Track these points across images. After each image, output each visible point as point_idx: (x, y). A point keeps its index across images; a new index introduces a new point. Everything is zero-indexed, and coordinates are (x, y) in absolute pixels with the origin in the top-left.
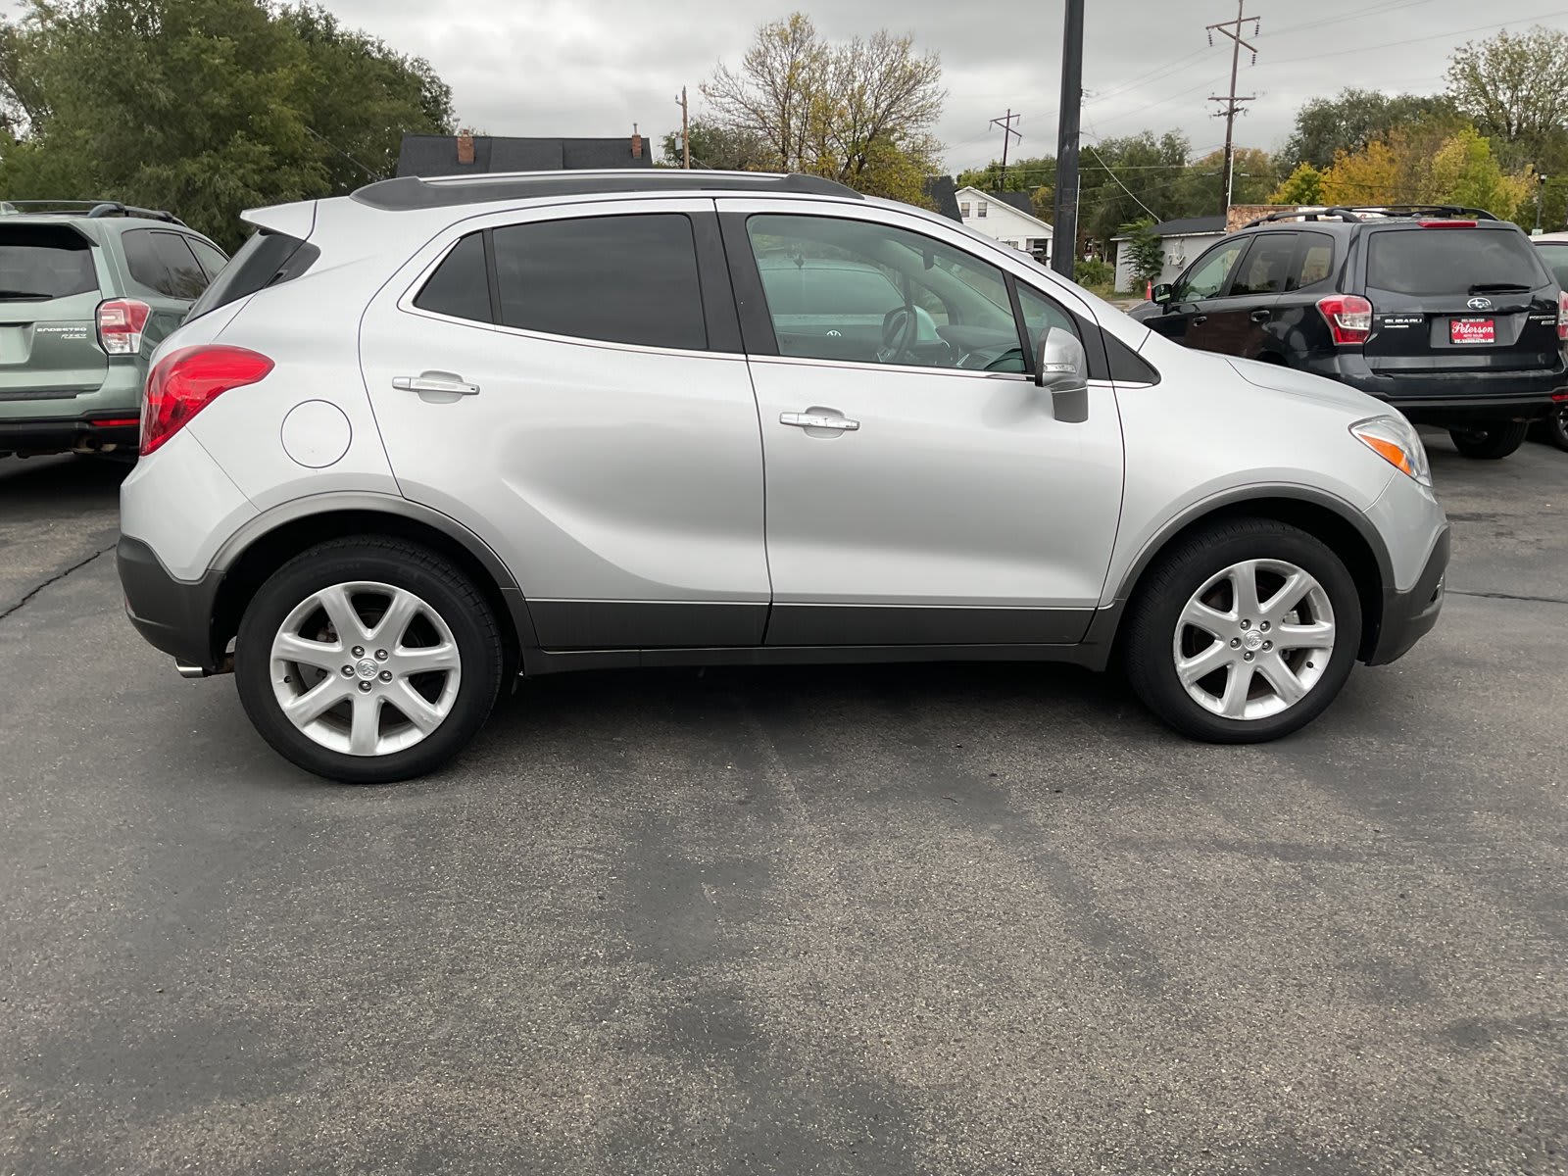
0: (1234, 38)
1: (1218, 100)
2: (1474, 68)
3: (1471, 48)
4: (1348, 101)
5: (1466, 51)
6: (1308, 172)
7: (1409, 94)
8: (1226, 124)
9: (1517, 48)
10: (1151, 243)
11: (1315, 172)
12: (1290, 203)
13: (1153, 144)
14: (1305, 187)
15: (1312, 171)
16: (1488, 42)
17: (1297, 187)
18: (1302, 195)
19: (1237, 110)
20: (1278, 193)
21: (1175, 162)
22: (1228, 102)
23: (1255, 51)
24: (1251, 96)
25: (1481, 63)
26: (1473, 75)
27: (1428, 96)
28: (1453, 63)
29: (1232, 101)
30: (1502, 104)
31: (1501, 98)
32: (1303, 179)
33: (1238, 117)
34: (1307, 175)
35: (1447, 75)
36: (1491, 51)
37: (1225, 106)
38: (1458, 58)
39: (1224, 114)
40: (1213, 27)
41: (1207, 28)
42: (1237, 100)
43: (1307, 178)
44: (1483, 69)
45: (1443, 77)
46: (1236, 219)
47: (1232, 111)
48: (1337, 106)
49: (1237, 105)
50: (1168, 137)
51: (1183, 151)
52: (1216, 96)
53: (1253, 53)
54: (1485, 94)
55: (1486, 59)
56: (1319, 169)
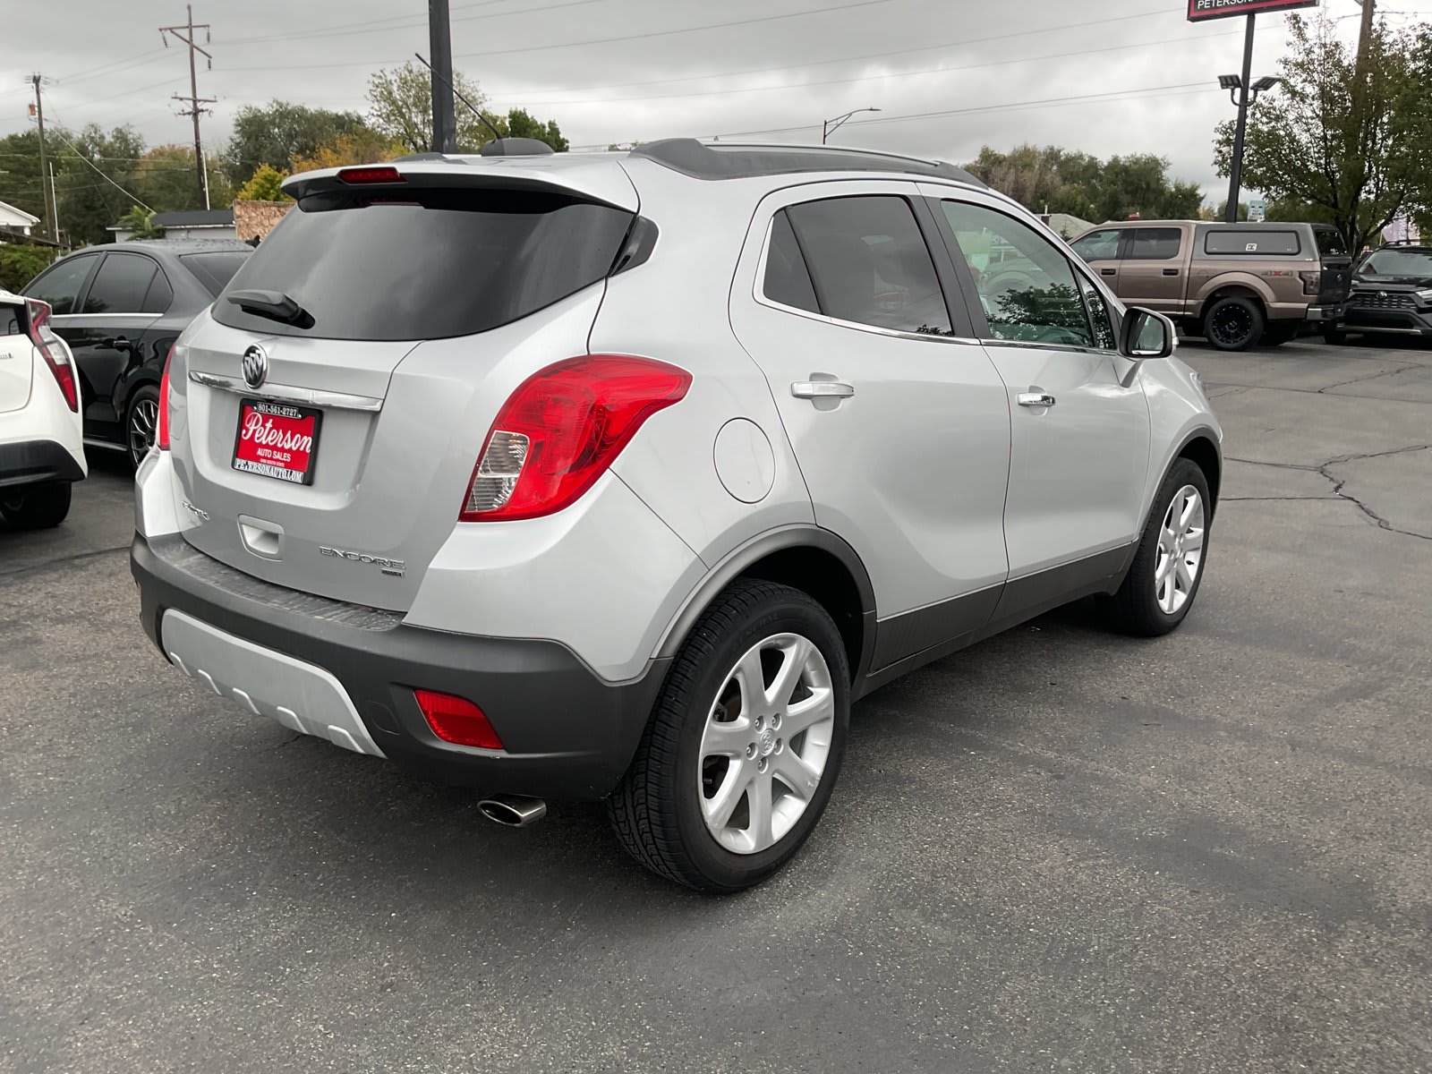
0: (188, 42)
1: (181, 99)
2: (390, 93)
3: (385, 76)
4: (277, 110)
5: (381, 77)
6: (270, 172)
7: (324, 109)
8: (193, 123)
9: (421, 78)
10: (154, 233)
11: (276, 173)
12: (257, 199)
13: (102, 137)
14: (268, 185)
15: (272, 172)
16: (398, 71)
17: (262, 186)
18: (267, 193)
19: (202, 111)
20: (246, 190)
21: (131, 156)
22: (191, 103)
23: (210, 57)
24: (213, 99)
25: (395, 88)
26: (389, 98)
27: (341, 113)
28: (371, 87)
29: (195, 102)
30: (416, 125)
31: (415, 120)
32: (265, 179)
33: (202, 117)
34: (269, 175)
35: (369, 96)
36: (401, 79)
37: (189, 107)
38: (377, 83)
39: (189, 114)
40: (166, 29)
41: (161, 30)
42: (199, 101)
43: (269, 178)
44: (397, 95)
45: (365, 96)
46: (243, 213)
47: (196, 113)
48: (268, 115)
49: (200, 106)
50: (119, 131)
51: (138, 146)
52: (179, 95)
53: (208, 58)
54: (403, 115)
55: (399, 86)
56: (279, 171)
